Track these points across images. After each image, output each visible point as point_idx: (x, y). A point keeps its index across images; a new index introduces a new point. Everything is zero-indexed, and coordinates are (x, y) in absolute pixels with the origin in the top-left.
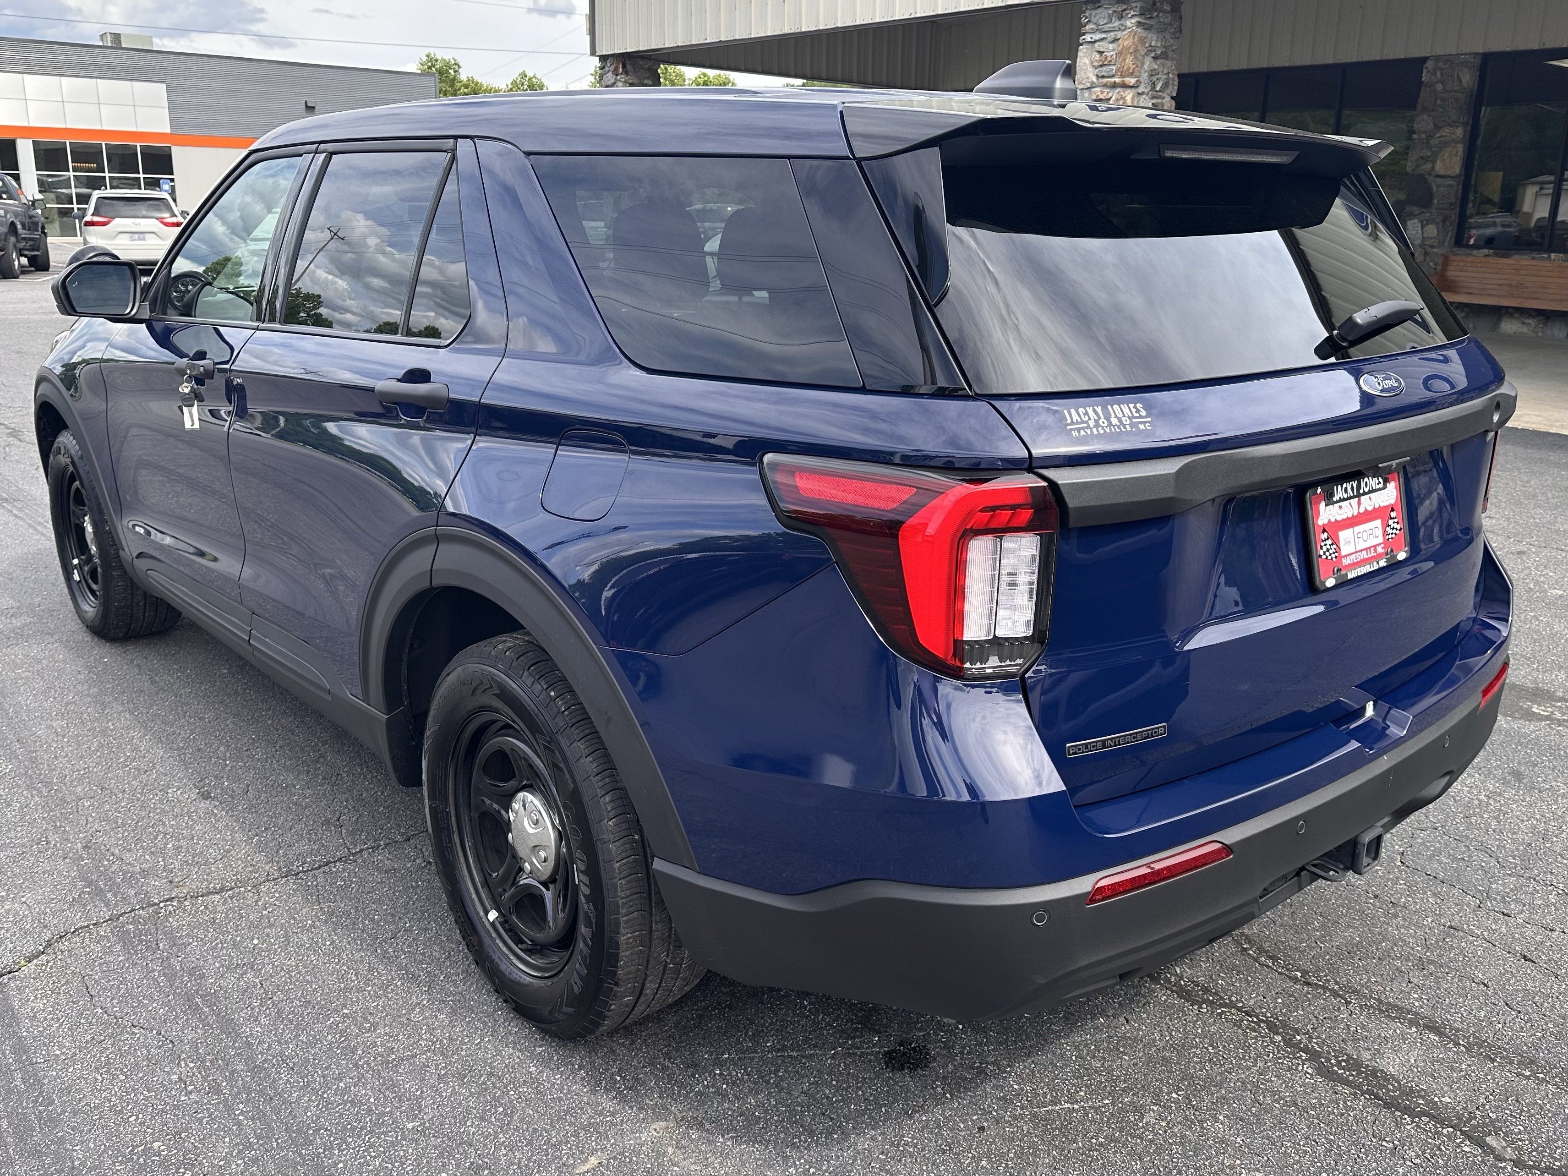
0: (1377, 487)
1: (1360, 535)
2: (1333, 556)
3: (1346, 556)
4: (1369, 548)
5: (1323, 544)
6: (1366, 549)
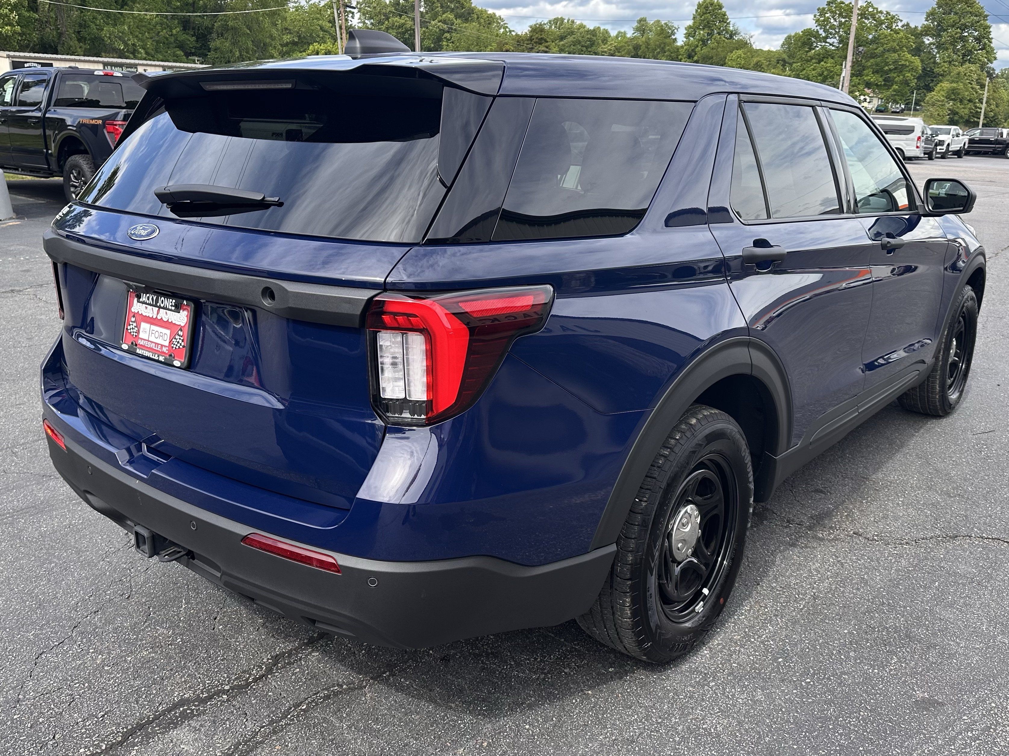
0: (170, 308)
1: (153, 332)
2: (134, 334)
3: (142, 339)
4: (158, 344)
5: (131, 323)
6: (156, 343)
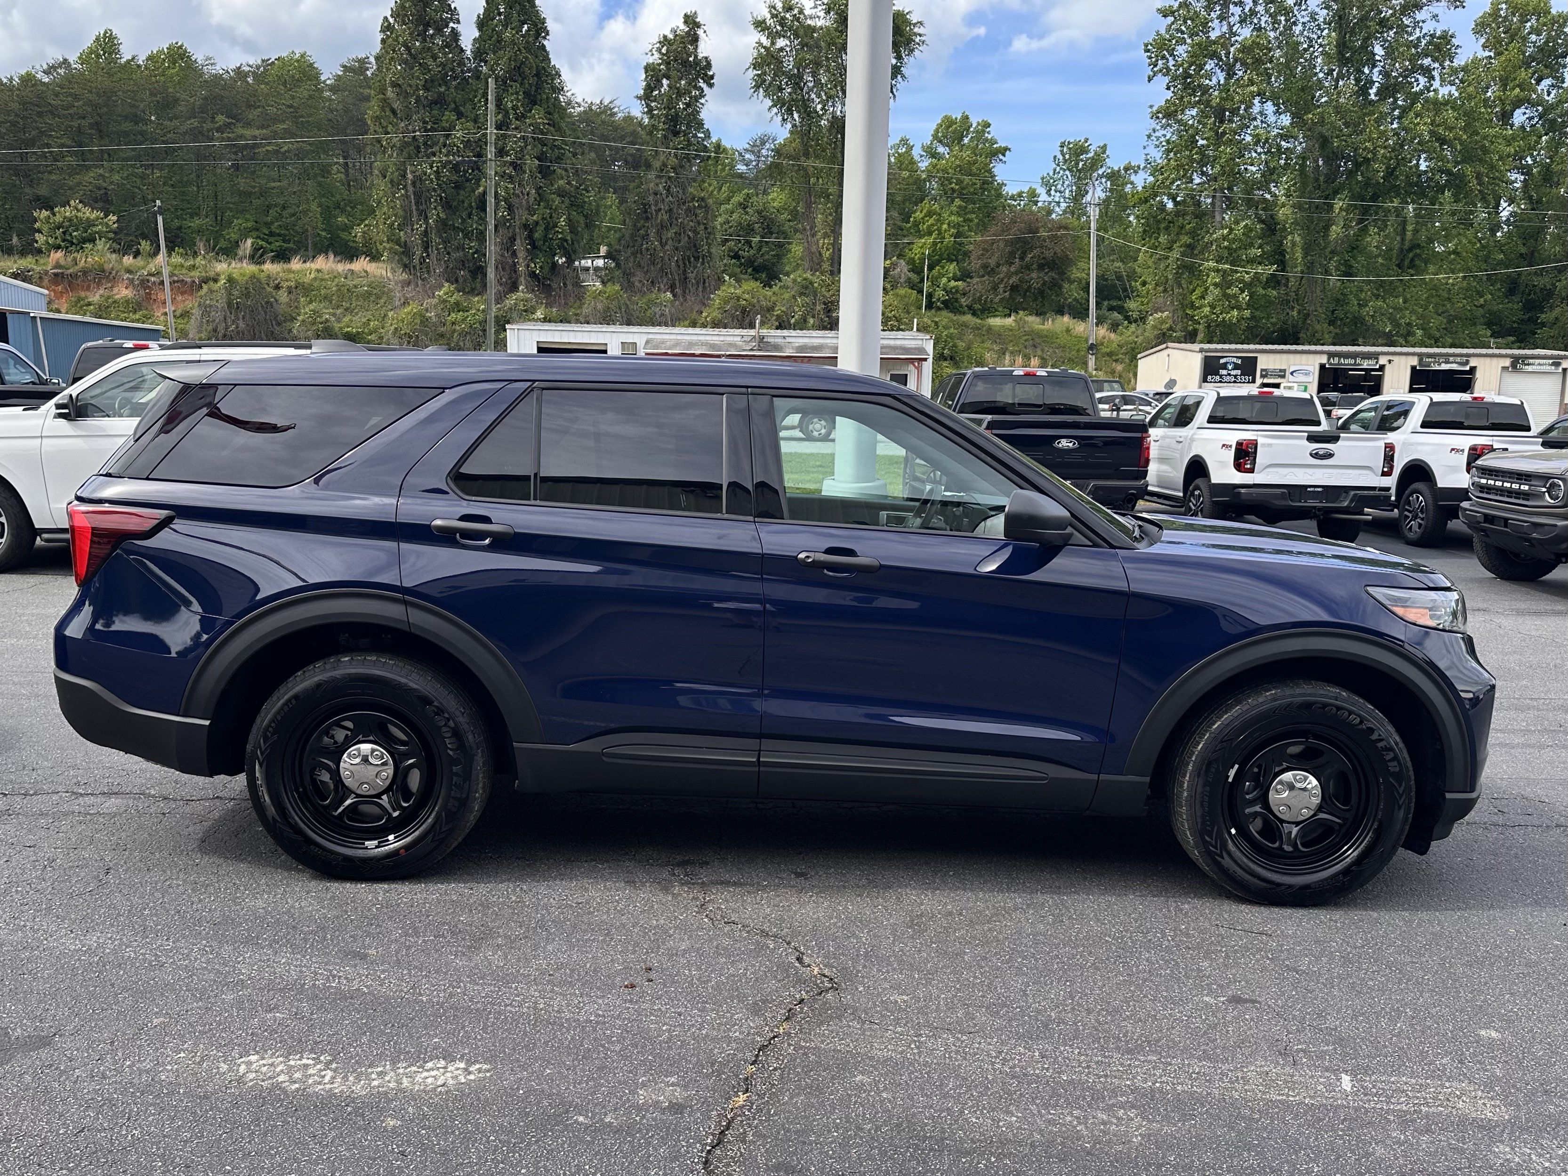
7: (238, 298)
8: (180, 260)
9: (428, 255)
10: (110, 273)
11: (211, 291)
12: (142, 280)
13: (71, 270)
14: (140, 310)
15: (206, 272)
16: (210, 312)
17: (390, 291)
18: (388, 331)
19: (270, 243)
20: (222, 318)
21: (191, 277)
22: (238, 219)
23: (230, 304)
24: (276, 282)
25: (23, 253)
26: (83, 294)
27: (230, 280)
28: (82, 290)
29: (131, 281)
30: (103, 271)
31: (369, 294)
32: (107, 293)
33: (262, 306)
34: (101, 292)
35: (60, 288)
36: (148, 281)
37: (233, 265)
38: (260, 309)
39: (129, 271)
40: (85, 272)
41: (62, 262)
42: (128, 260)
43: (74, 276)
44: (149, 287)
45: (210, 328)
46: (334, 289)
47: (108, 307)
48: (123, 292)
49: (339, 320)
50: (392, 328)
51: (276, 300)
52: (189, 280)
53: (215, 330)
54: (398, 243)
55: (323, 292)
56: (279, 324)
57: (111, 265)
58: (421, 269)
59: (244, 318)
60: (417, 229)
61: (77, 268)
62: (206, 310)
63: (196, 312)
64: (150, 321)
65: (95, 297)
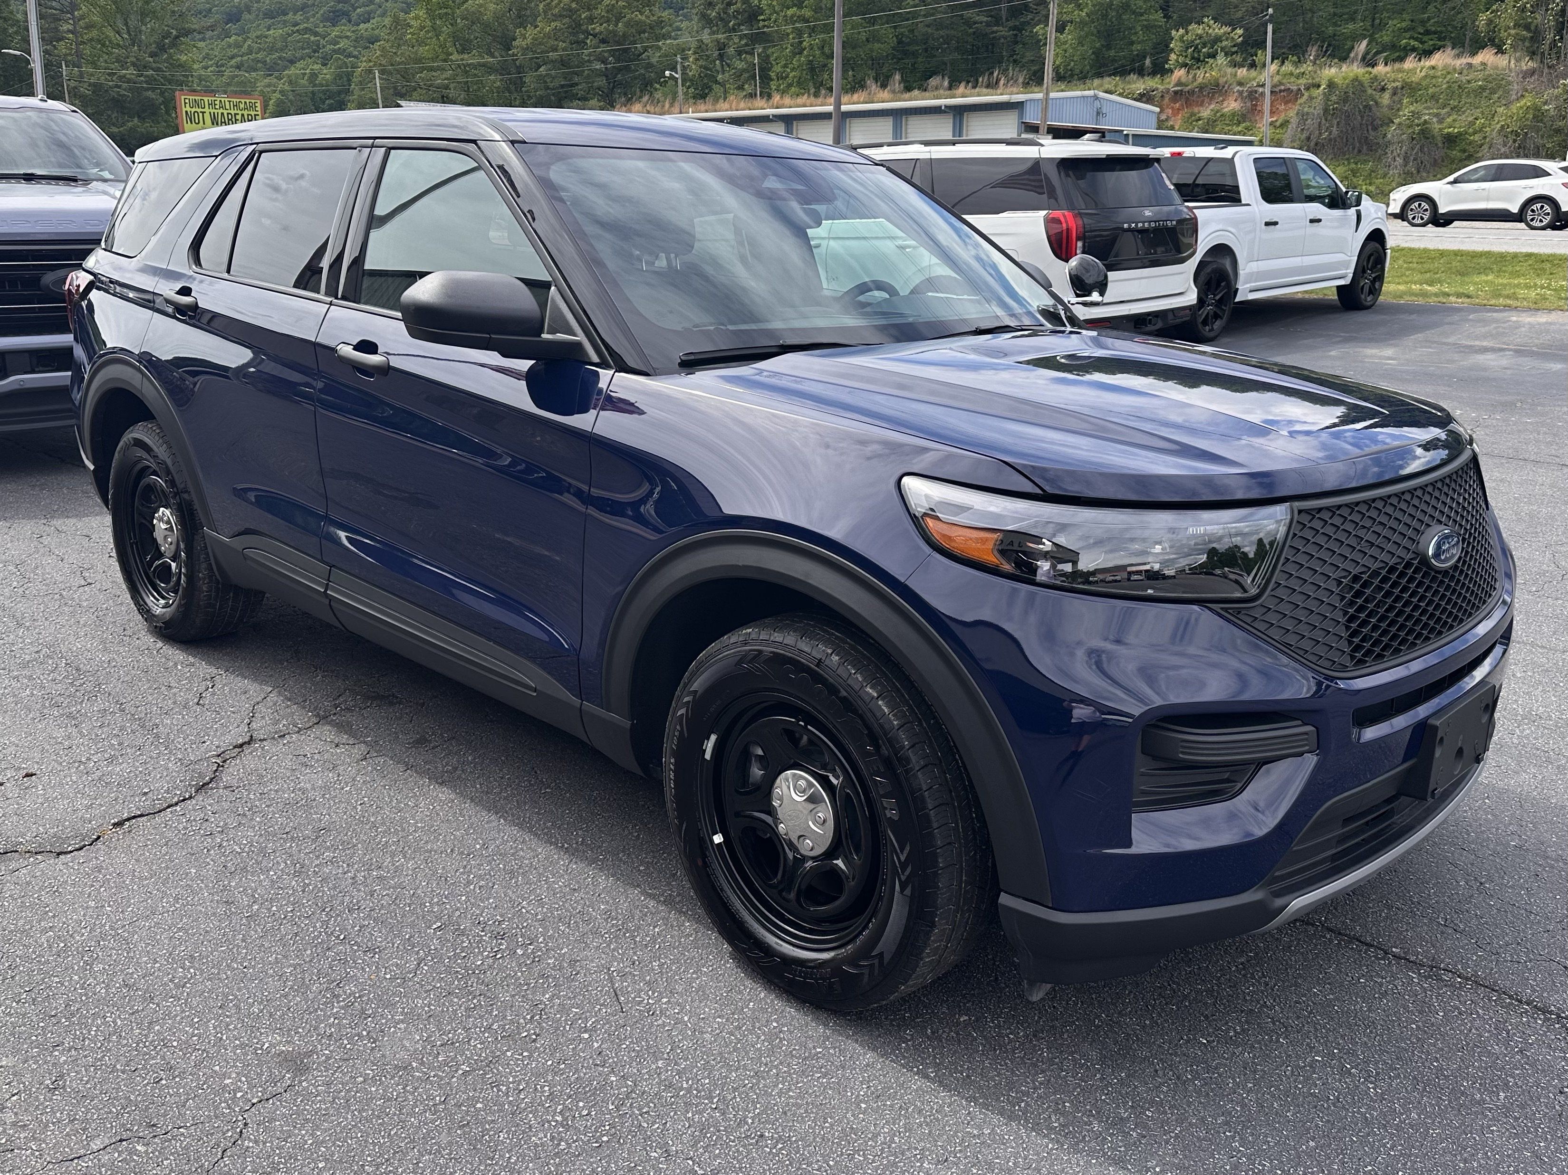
7: (1335, 103)
8: (1290, 68)
9: (1562, 38)
10: (1224, 87)
11: (1311, 98)
12: (1251, 92)
13: (1189, 87)
14: (1244, 121)
15: (1313, 79)
16: (1307, 120)
17: (1509, 83)
18: (1493, 130)
19: (1422, 43)
20: (1316, 125)
21: (1298, 85)
22: (1393, 19)
23: (1326, 110)
24: (1383, 84)
25: (1153, 74)
26: (1196, 110)
27: (1331, 85)
28: (1197, 106)
29: (1241, 93)
30: (1217, 85)
31: (1483, 89)
32: (1218, 106)
33: (1360, 111)
34: (1212, 106)
35: (1177, 105)
36: (1256, 92)
37: (1343, 69)
38: (1357, 113)
39: (1240, 84)
40: (1201, 88)
41: (1183, 80)
42: (1242, 72)
43: (1192, 93)
44: (1256, 98)
45: (1304, 136)
46: (1444, 86)
47: (1215, 121)
48: (1232, 105)
49: (1441, 121)
50: (1498, 126)
51: (1376, 103)
52: (1295, 88)
53: (1308, 139)
54: (1527, 27)
55: (1431, 91)
56: (1375, 129)
57: (1225, 79)
58: (1549, 54)
59: (1338, 123)
60: (1553, 9)
61: (1195, 84)
62: (1303, 117)
63: (1294, 121)
64: (1251, 132)
65: (1206, 112)
